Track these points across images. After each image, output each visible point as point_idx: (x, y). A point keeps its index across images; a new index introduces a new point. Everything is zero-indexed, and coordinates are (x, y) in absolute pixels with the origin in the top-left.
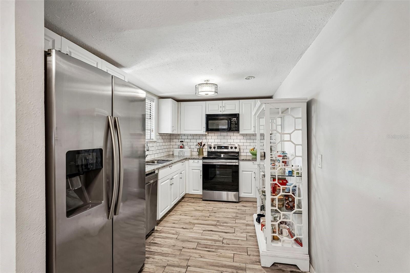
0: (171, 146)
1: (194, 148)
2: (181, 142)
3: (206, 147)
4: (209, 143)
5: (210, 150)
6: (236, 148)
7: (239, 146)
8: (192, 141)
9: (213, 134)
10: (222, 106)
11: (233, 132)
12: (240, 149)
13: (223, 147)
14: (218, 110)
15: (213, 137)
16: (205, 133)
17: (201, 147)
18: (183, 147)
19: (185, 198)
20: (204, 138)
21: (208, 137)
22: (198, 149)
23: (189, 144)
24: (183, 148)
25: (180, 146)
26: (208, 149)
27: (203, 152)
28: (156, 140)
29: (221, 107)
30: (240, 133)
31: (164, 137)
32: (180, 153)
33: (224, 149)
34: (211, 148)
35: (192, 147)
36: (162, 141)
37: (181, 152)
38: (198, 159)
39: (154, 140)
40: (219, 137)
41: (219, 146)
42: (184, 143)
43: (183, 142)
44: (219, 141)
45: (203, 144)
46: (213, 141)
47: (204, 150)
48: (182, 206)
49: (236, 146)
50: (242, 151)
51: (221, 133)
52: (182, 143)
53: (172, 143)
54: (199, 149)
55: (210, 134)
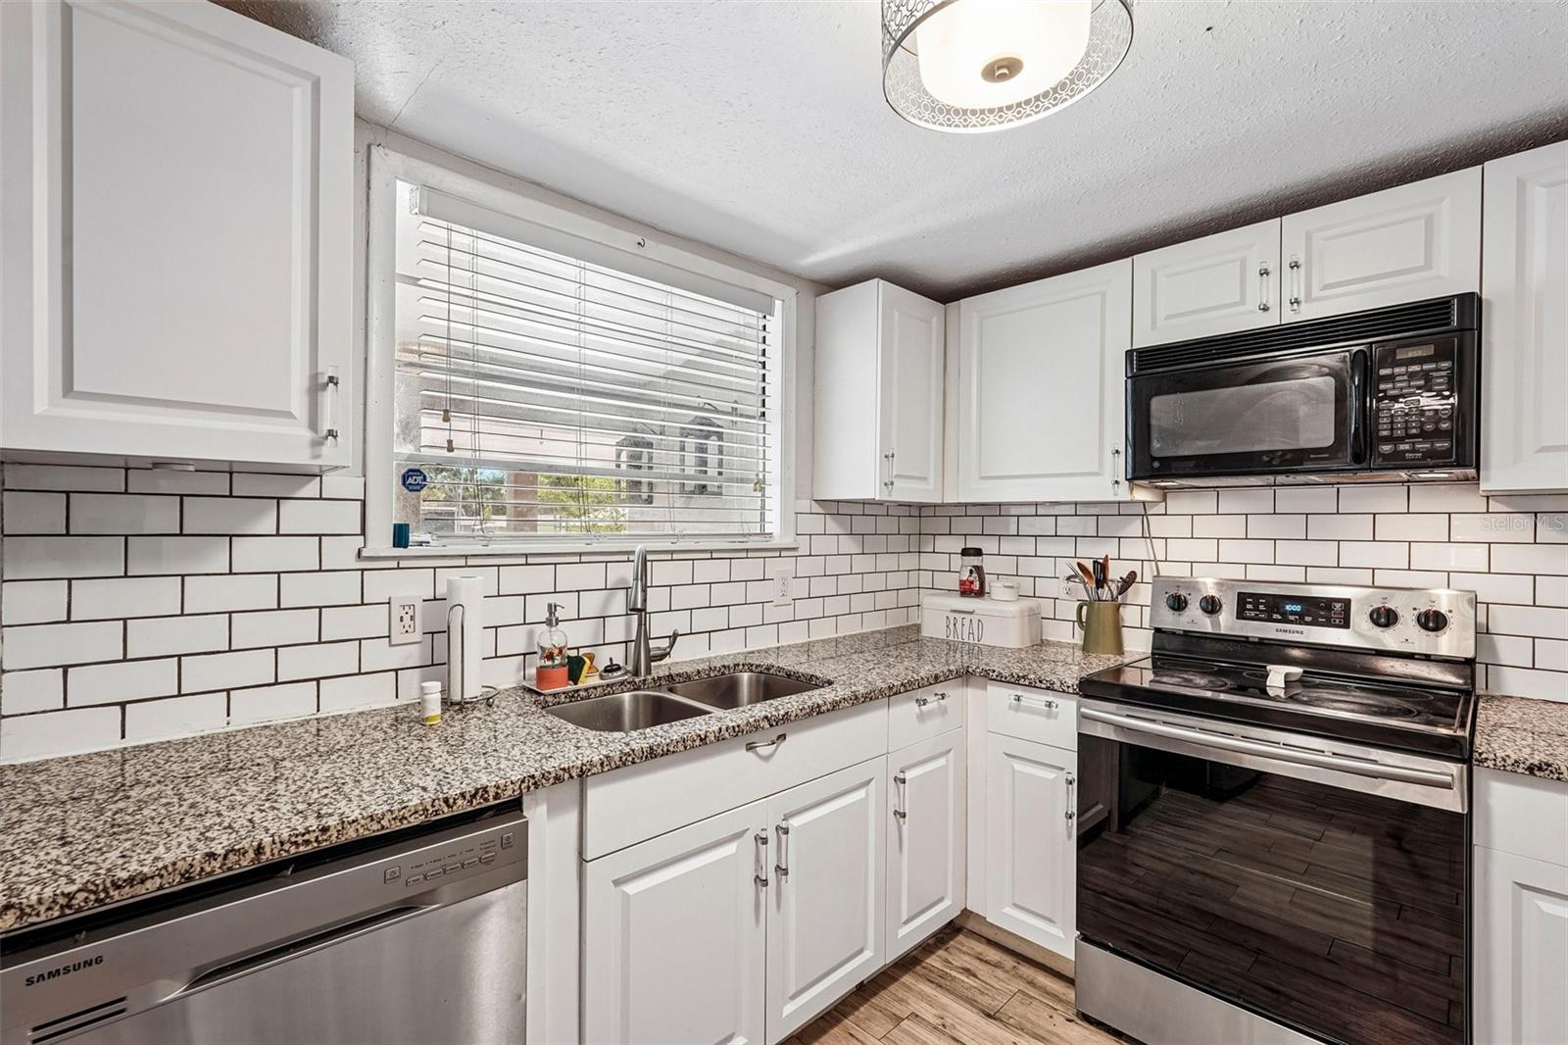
0: (925, 579)
1: (1063, 595)
2: (965, 552)
3: (1142, 593)
4: (1166, 570)
5: (1171, 621)
6: (1433, 621)
7: (1475, 602)
8: (1044, 548)
9: (1207, 504)
10: (1273, 266)
11: (1403, 475)
12: (1483, 632)
13: (1288, 608)
14: (1242, 302)
15: (1203, 526)
16: (1123, 493)
17: (1105, 593)
18: (976, 586)
19: (960, 937)
20: (1135, 527)
21: (1158, 526)
22: (1085, 608)
23: (1028, 566)
24: (981, 593)
25: (962, 583)
26: (1154, 606)
27: (1118, 627)
28: (788, 542)
29: (1265, 273)
30: (1484, 486)
31: (863, 525)
32: (959, 625)
33: (1301, 621)
34: (1178, 604)
35: (1045, 588)
36: (849, 545)
37: (959, 616)
38: (1048, 688)
39: (776, 542)
40: (1259, 526)
41: (1251, 595)
42: (988, 564)
43: (978, 552)
44: (1262, 551)
45: (1116, 572)
46: (1206, 550)
47: (1129, 615)
48: (898, 1020)
49: (1443, 600)
50: (1509, 651)
51: (1280, 491)
52: (974, 561)
53: (927, 561)
54: (1090, 604)
55: (1176, 504)
